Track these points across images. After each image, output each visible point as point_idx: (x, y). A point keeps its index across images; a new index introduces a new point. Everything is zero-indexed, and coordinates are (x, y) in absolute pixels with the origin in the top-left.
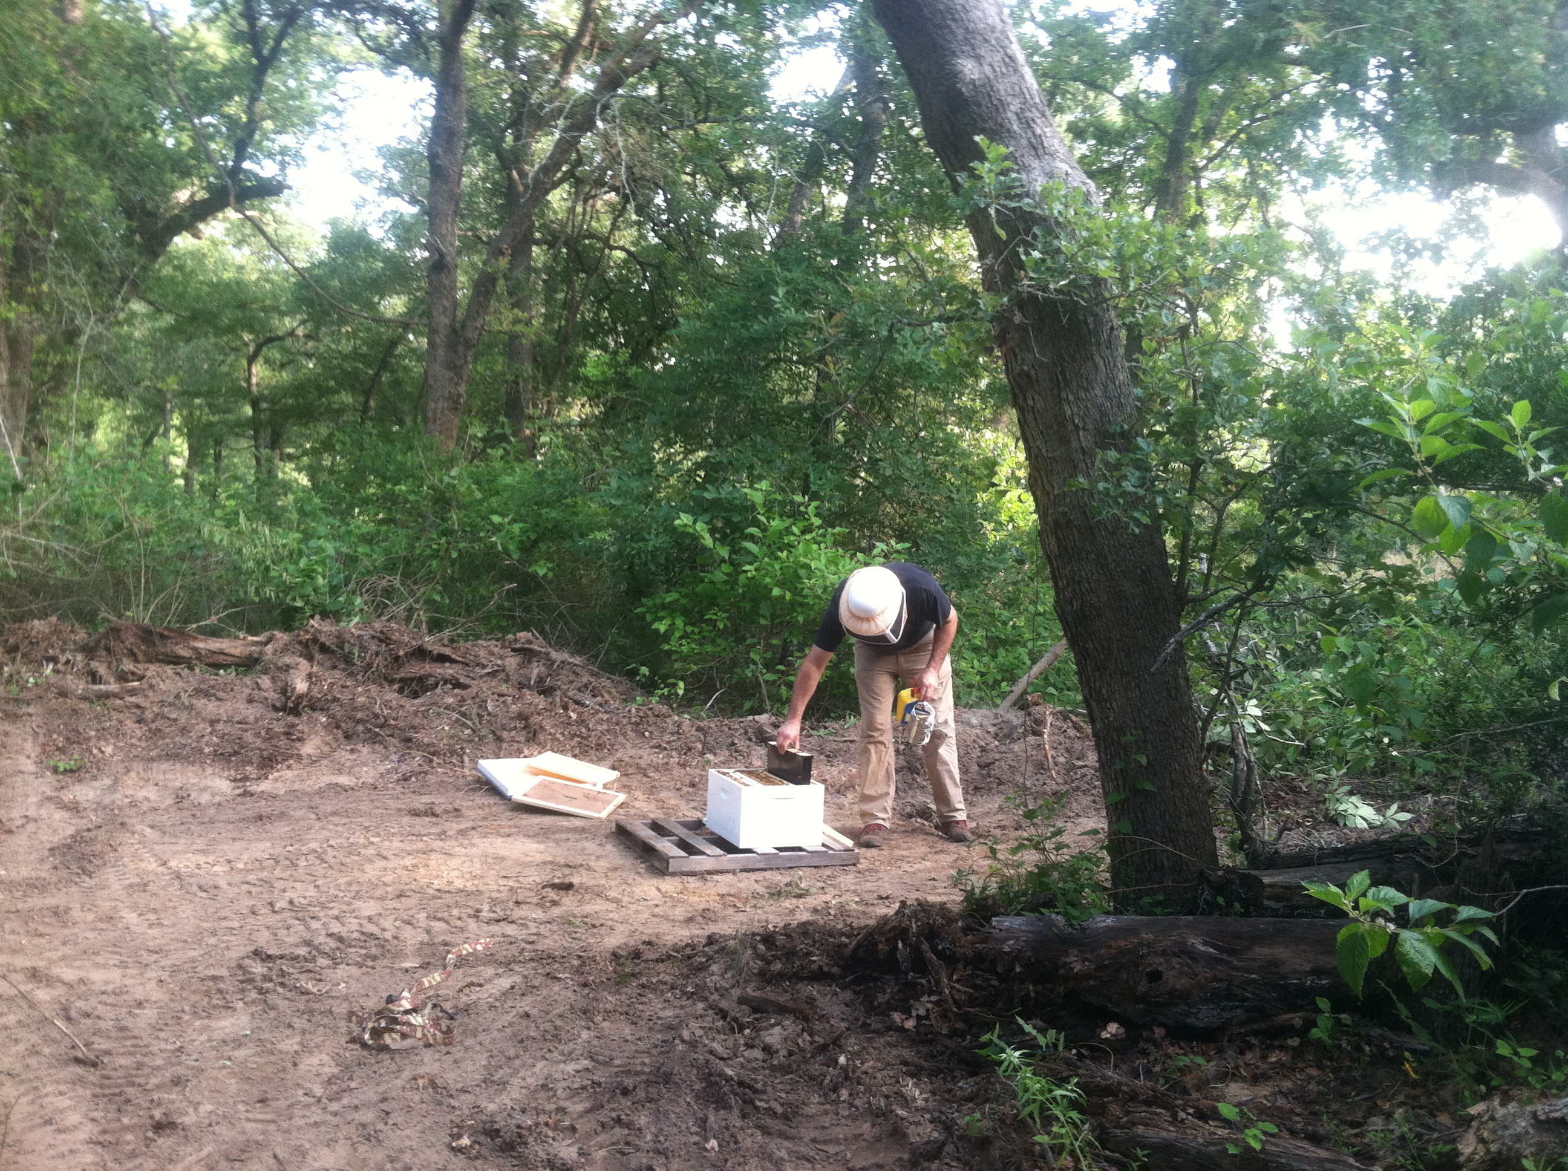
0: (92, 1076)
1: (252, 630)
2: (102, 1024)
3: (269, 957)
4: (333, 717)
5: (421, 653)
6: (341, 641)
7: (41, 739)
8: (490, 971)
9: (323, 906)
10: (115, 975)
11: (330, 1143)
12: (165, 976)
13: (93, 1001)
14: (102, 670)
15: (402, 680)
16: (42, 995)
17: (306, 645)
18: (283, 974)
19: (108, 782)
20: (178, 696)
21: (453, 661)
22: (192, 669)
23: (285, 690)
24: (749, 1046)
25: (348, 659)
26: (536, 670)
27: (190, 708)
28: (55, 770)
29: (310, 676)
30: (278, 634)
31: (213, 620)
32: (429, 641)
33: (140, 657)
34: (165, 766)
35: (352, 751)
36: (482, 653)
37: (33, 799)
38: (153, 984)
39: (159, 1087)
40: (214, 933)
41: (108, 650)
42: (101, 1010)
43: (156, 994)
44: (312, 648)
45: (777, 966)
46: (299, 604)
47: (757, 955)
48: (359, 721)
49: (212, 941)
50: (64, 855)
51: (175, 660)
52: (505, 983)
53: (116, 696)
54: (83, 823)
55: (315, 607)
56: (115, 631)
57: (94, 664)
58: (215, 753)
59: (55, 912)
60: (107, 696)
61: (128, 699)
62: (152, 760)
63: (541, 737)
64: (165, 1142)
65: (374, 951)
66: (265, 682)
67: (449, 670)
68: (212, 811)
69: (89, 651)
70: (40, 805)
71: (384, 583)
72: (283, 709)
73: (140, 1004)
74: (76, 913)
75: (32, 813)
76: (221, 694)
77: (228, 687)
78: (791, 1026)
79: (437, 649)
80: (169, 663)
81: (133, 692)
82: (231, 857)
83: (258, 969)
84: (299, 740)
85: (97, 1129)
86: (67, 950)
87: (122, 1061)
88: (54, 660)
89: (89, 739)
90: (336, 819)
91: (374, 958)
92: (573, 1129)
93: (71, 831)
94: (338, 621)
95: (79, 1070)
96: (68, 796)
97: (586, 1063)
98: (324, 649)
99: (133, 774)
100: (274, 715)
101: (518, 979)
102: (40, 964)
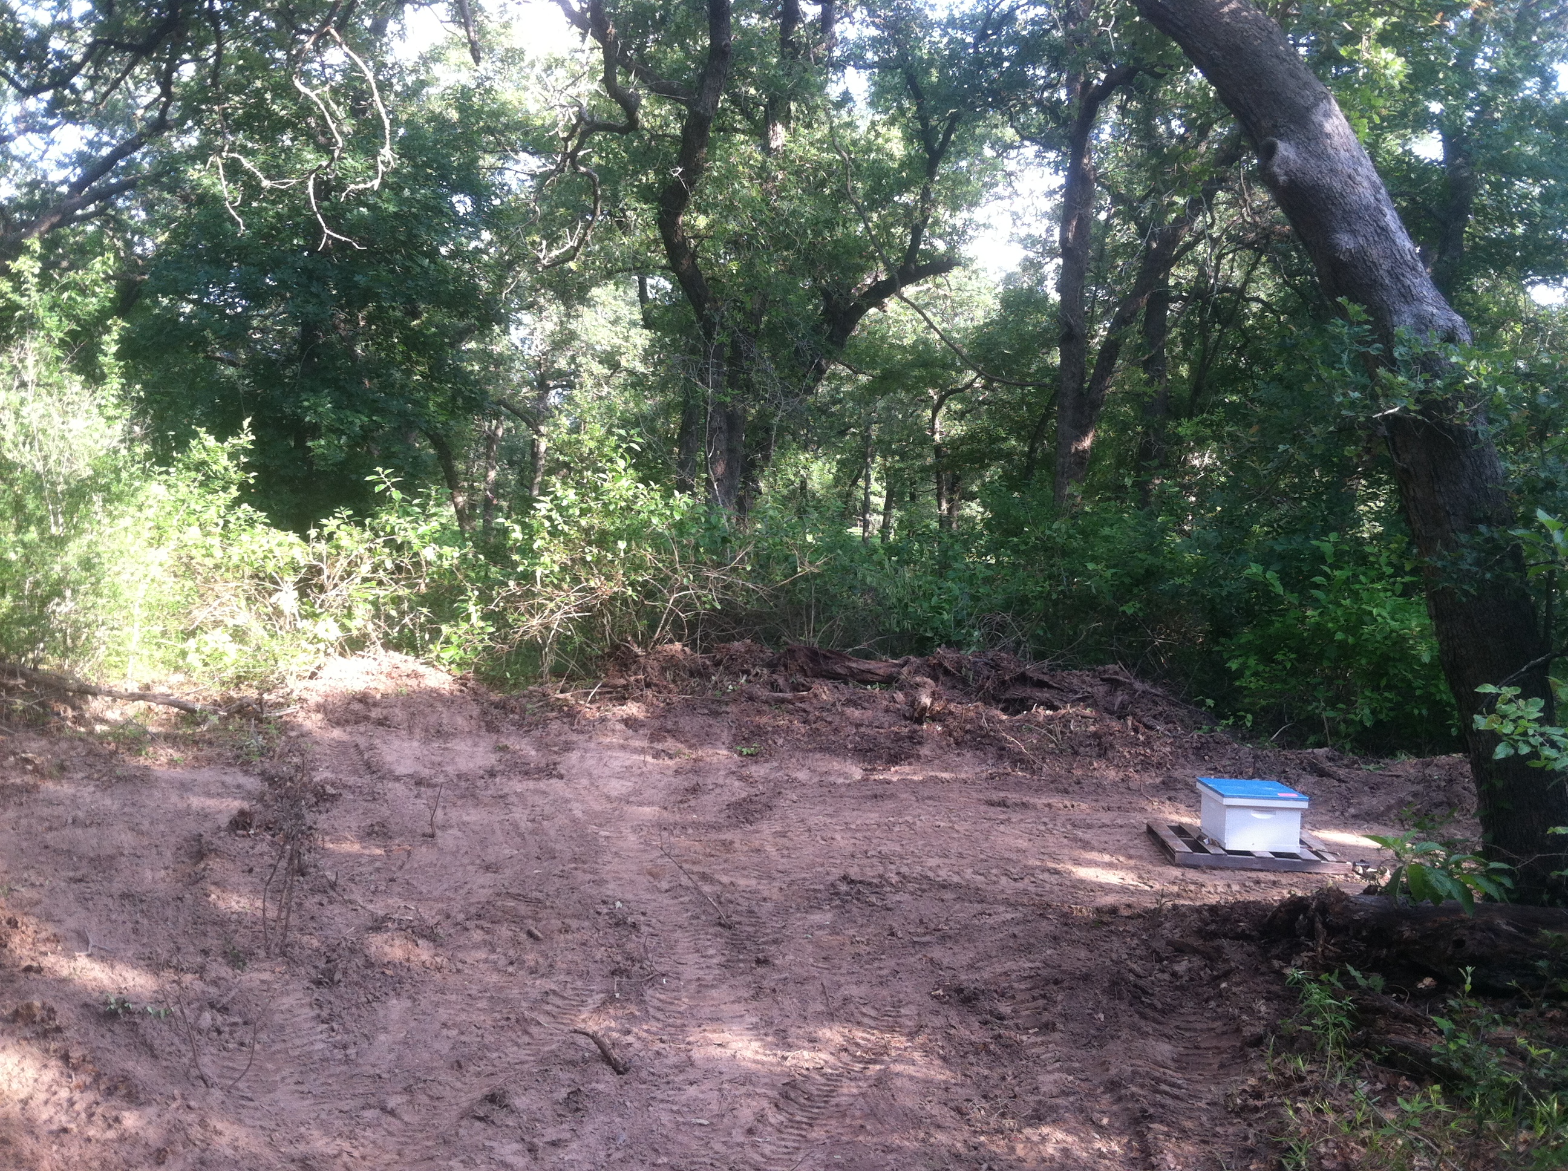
0: (727, 933)
1: (895, 656)
2: (739, 908)
3: (852, 881)
4: (947, 726)
5: (1022, 679)
6: (959, 667)
7: (734, 731)
8: (1002, 909)
9: (901, 857)
10: (753, 882)
11: (858, 983)
12: (784, 886)
13: (737, 895)
14: (781, 681)
15: (1007, 700)
16: (707, 888)
17: (933, 667)
18: (859, 892)
19: (775, 764)
20: (834, 705)
21: (1050, 687)
22: (846, 684)
23: (913, 703)
24: (1163, 972)
25: (964, 681)
26: (1120, 697)
27: (842, 713)
28: (741, 754)
29: (933, 694)
30: (912, 658)
31: (864, 645)
32: (1030, 668)
33: (809, 673)
34: (818, 755)
35: (958, 755)
36: (1075, 681)
37: (722, 773)
38: (776, 890)
39: (764, 943)
40: (822, 865)
41: (786, 666)
42: (740, 900)
43: (776, 895)
44: (937, 672)
45: (1213, 927)
46: (929, 634)
47: (1202, 920)
48: (967, 732)
49: (820, 869)
50: (735, 809)
51: (834, 676)
52: (1009, 916)
53: (790, 702)
54: (753, 791)
55: (942, 637)
56: (791, 652)
57: (775, 676)
58: (855, 749)
59: (723, 843)
60: (783, 701)
61: (798, 704)
62: (810, 751)
63: (1110, 754)
64: (760, 971)
65: (924, 887)
66: (900, 696)
67: (1046, 695)
68: (843, 789)
69: (772, 666)
70: (726, 776)
71: (998, 619)
72: (911, 718)
73: (765, 899)
74: (737, 845)
75: (721, 781)
76: (866, 704)
77: (872, 699)
78: (1197, 962)
79: (1036, 676)
80: (829, 678)
81: (802, 700)
82: (849, 820)
83: (844, 888)
84: (920, 743)
85: (724, 959)
86: (726, 866)
87: (749, 929)
88: (747, 672)
89: (767, 733)
90: (930, 802)
91: (924, 891)
92: (1013, 997)
93: (744, 795)
94: (960, 649)
95: (719, 929)
96: (745, 772)
97: (1038, 964)
98: (947, 672)
99: (794, 760)
100: (903, 723)
101: (1018, 915)
102: (707, 871)
